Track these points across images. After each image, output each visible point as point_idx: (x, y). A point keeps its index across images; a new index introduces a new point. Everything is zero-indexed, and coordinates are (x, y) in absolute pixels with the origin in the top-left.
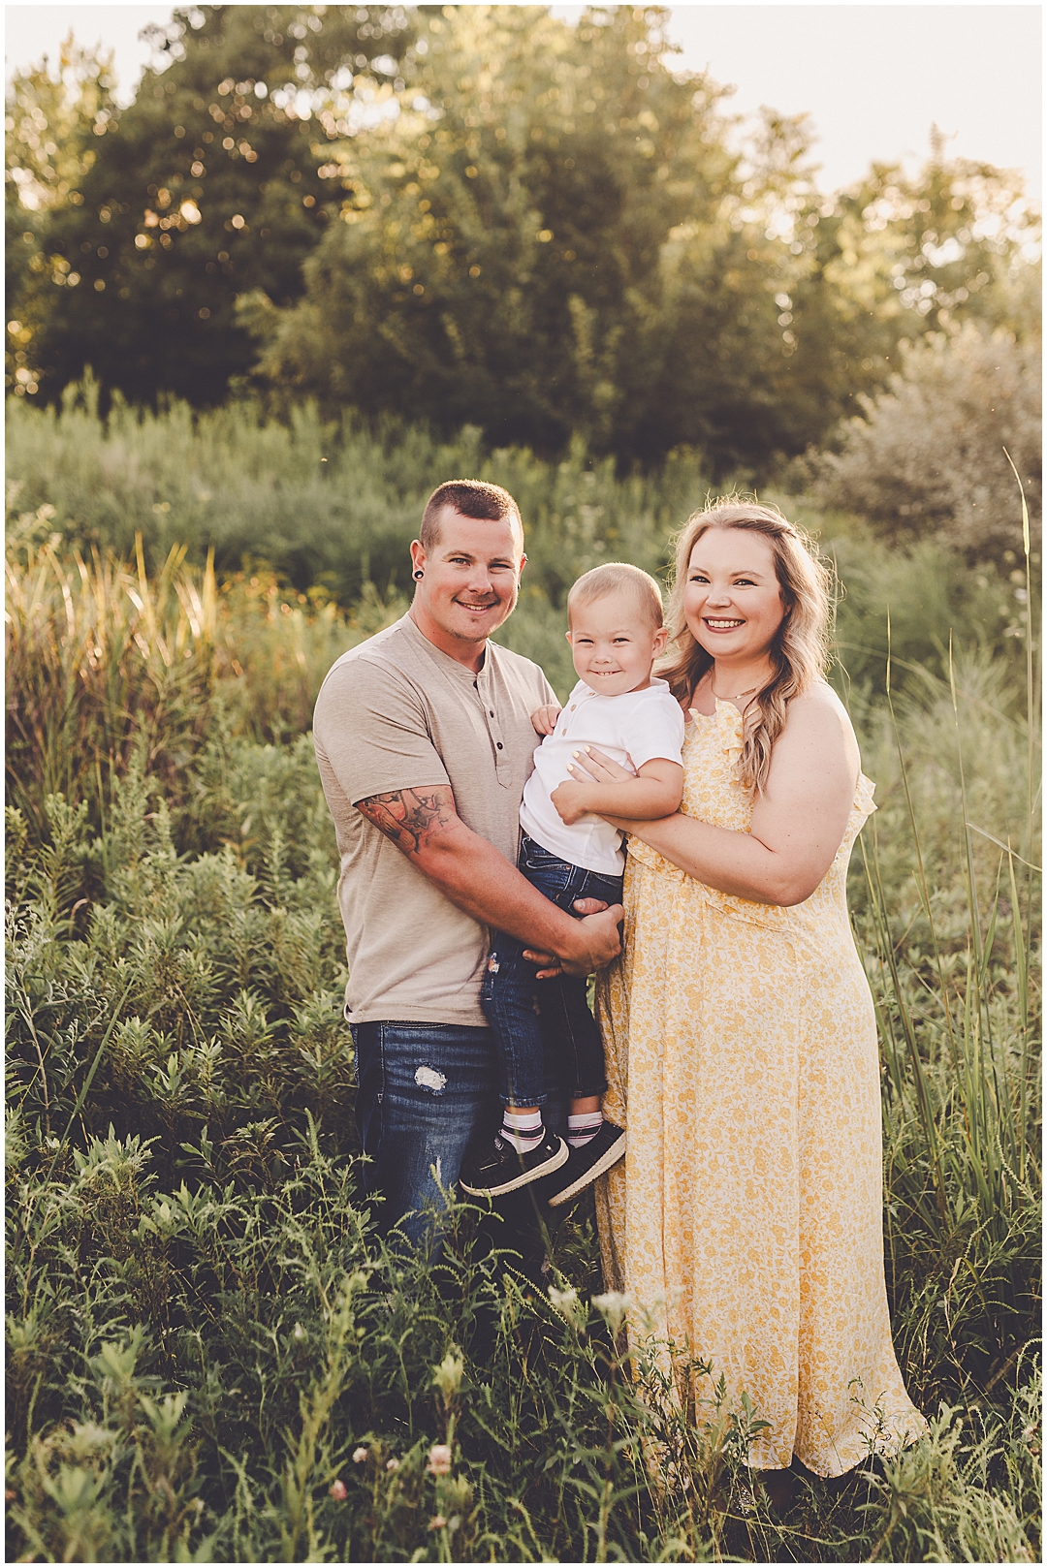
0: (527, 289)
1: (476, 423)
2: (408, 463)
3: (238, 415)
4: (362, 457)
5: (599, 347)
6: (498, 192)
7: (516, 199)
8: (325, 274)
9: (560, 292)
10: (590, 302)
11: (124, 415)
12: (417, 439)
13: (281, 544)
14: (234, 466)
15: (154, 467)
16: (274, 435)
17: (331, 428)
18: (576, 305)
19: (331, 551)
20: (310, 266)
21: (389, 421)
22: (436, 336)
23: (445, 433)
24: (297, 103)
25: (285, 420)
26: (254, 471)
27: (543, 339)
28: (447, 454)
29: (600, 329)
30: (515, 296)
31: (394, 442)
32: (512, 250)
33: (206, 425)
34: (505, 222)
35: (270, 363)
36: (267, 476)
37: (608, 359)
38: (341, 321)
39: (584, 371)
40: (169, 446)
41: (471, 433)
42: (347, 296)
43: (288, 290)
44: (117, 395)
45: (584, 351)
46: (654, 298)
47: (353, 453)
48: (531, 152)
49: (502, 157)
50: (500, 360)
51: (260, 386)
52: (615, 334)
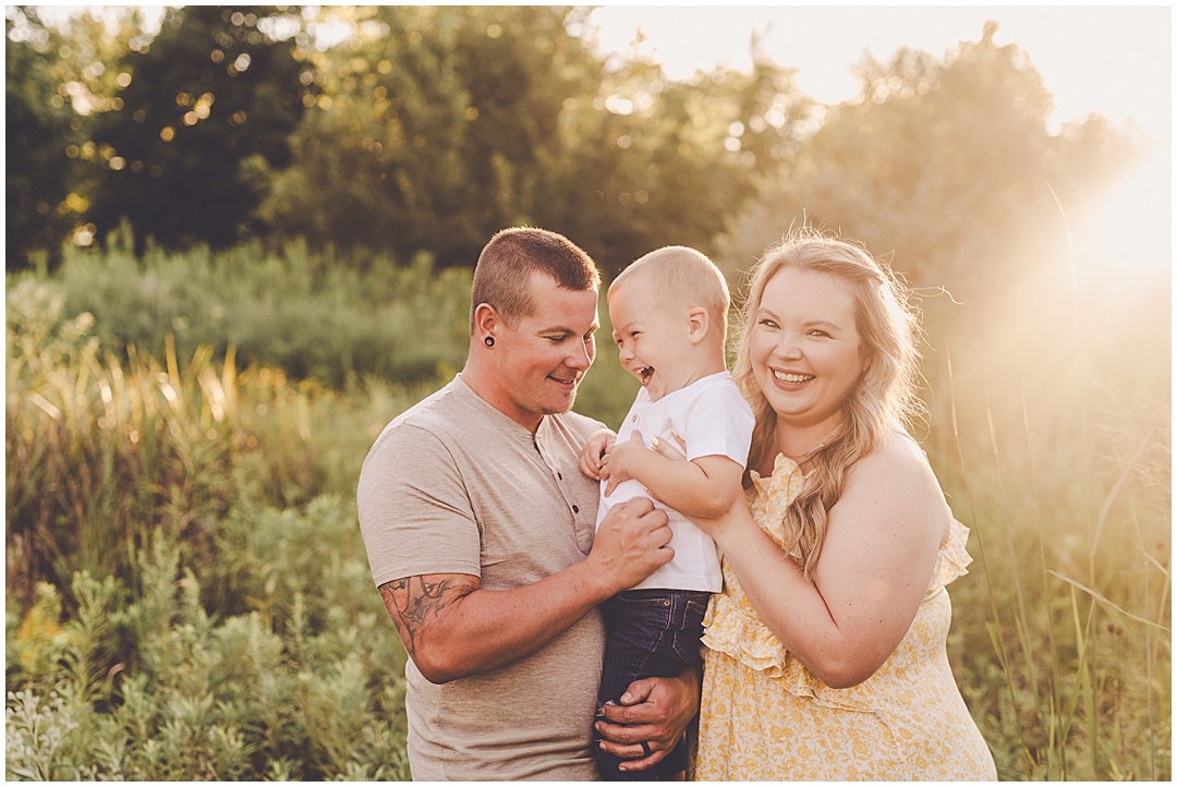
0: (462, 150)
1: (427, 251)
2: (376, 282)
3: (244, 254)
4: (342, 280)
5: (516, 190)
6: (437, 79)
7: (449, 83)
8: (306, 146)
9: (486, 151)
10: (510, 157)
11: (156, 255)
12: (383, 265)
13: (282, 348)
14: (243, 290)
15: (180, 293)
16: (273, 266)
17: (317, 260)
18: (498, 161)
19: (319, 352)
20: (295, 141)
21: (360, 253)
22: (392, 189)
23: (404, 258)
24: (275, 28)
25: (281, 254)
26: (258, 293)
27: (474, 188)
28: (407, 276)
29: (518, 179)
30: (452, 157)
31: (365, 268)
32: (448, 121)
33: (221, 261)
34: (443, 101)
35: (266, 212)
36: (269, 297)
37: (526, 201)
38: (320, 180)
39: (507, 210)
40: (193, 277)
41: (425, 259)
42: (324, 163)
43: (281, 159)
44: (150, 242)
45: (505, 195)
46: (556, 151)
47: (336, 276)
48: (460, 49)
49: (439, 52)
50: (443, 205)
51: (261, 229)
52: (529, 183)
